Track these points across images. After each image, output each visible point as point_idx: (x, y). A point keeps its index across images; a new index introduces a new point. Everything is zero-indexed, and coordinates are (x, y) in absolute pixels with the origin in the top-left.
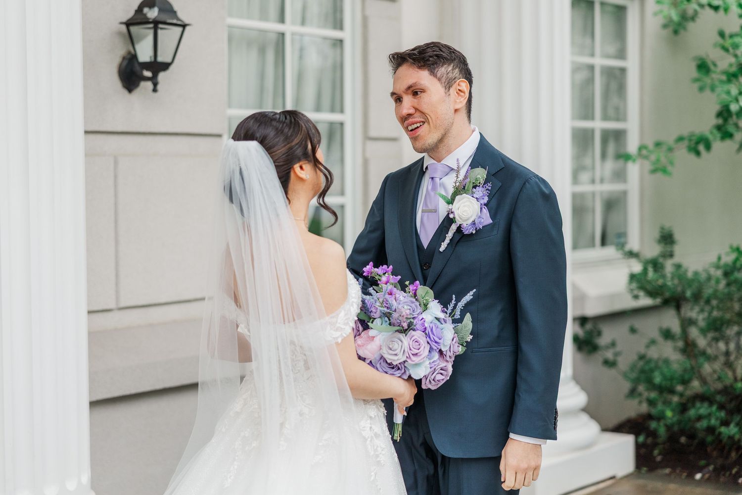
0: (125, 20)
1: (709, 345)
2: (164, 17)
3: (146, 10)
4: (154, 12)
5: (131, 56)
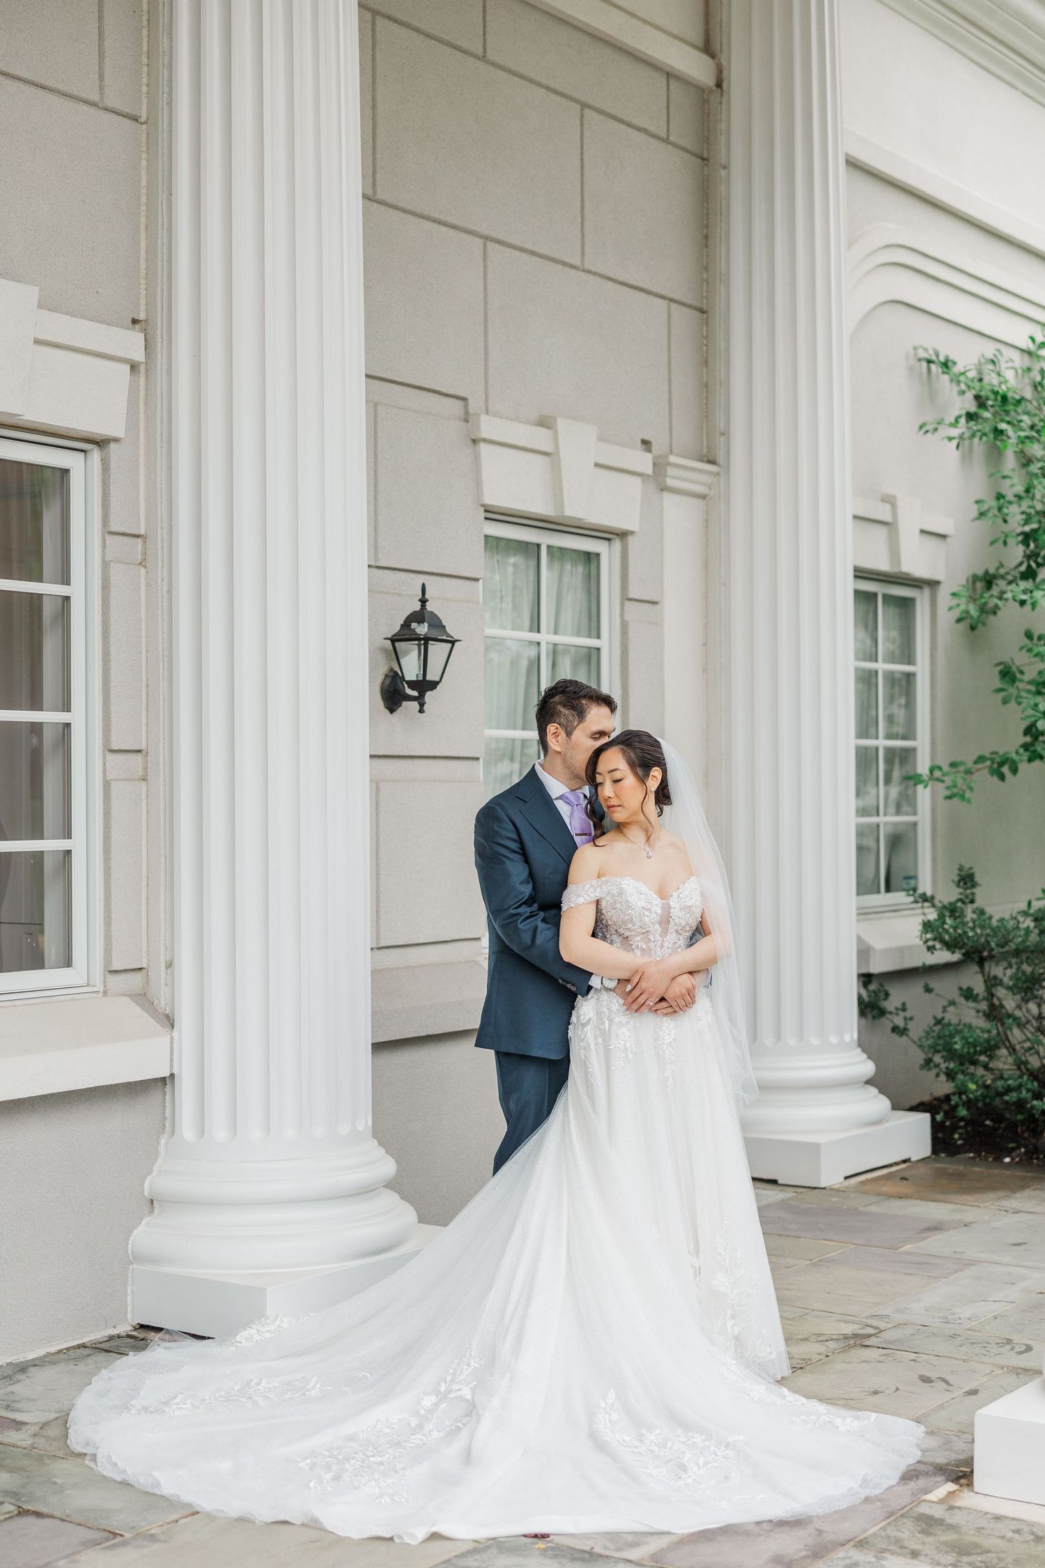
0: (390, 636)
1: (1019, 1007)
2: (434, 634)
3: (414, 625)
4: (424, 627)
5: (396, 673)
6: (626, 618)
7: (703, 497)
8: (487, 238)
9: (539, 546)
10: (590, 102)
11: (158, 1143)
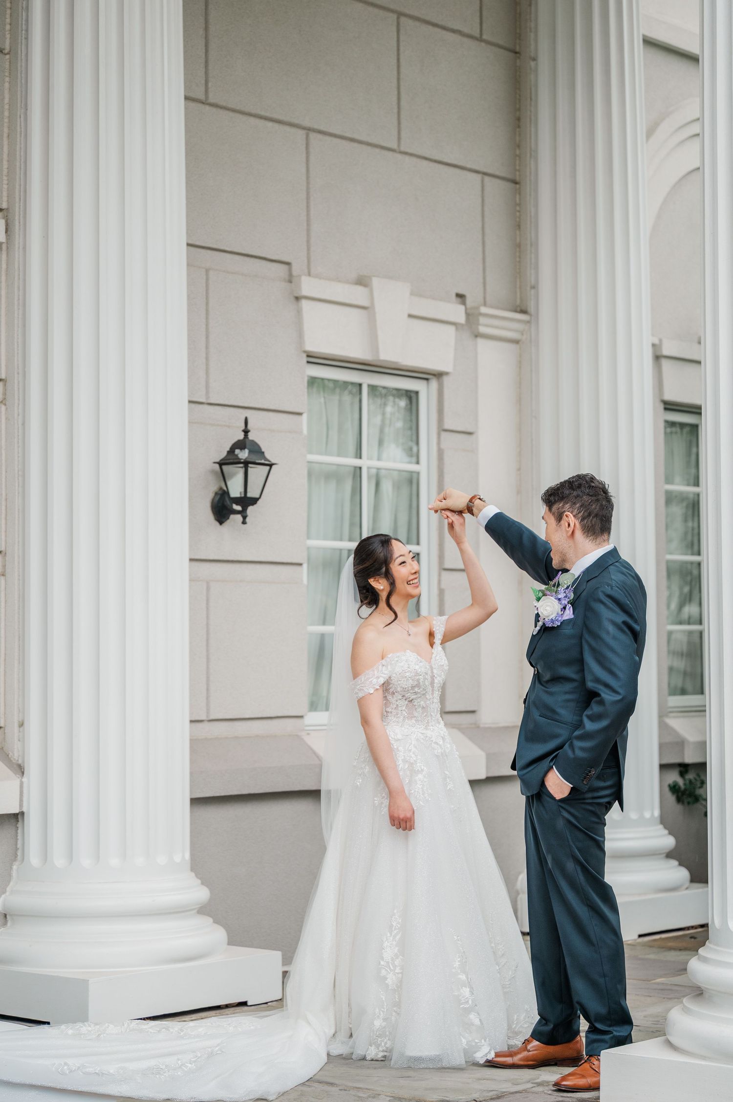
0: (218, 460)
2: (254, 458)
3: (237, 451)
4: (245, 453)
5: (224, 490)
6: (443, 446)
7: (516, 342)
8: (309, 130)
9: (360, 385)
10: (407, 11)
11: (11, 868)
